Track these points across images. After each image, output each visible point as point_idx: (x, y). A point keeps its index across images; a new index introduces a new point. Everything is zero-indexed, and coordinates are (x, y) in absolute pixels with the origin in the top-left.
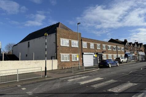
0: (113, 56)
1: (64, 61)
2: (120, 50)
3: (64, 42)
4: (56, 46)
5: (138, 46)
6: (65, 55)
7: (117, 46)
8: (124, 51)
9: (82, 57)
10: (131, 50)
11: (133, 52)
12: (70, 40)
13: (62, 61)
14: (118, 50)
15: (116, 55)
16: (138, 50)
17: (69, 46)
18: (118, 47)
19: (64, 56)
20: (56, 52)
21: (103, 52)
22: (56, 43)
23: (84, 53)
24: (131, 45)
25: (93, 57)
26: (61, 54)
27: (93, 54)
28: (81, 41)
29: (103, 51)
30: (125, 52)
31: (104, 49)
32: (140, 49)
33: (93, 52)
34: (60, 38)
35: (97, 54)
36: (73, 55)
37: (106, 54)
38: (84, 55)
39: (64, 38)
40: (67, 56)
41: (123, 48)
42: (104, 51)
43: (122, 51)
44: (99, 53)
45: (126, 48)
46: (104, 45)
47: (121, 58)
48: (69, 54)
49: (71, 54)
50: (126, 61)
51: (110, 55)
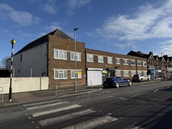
0: (130, 73)
1: (58, 78)
2: (141, 66)
3: (60, 54)
4: (48, 60)
5: (166, 61)
6: (60, 71)
7: (136, 60)
8: (146, 66)
9: (86, 74)
10: (156, 65)
11: (159, 68)
12: (69, 51)
13: (55, 78)
14: (138, 65)
15: (135, 71)
16: (167, 66)
17: (66, 59)
18: (138, 61)
19: (59, 73)
20: (48, 67)
21: (116, 68)
22: (47, 55)
23: (89, 69)
24: (157, 59)
25: (101, 73)
26: (55, 70)
27: (102, 69)
28: (85, 53)
29: (116, 66)
30: (148, 67)
31: (118, 63)
32: (169, 64)
33: (101, 68)
34: (54, 49)
35: (107, 69)
36: (72, 70)
37: (120, 71)
38: (88, 71)
39: (60, 49)
40: (63, 73)
41: (144, 62)
42: (118, 65)
43: (144, 66)
44: (110, 68)
45: (149, 63)
46: (118, 59)
47: (139, 76)
48: (66, 70)
49: (69, 70)
50: (147, 79)
51: (126, 72)
